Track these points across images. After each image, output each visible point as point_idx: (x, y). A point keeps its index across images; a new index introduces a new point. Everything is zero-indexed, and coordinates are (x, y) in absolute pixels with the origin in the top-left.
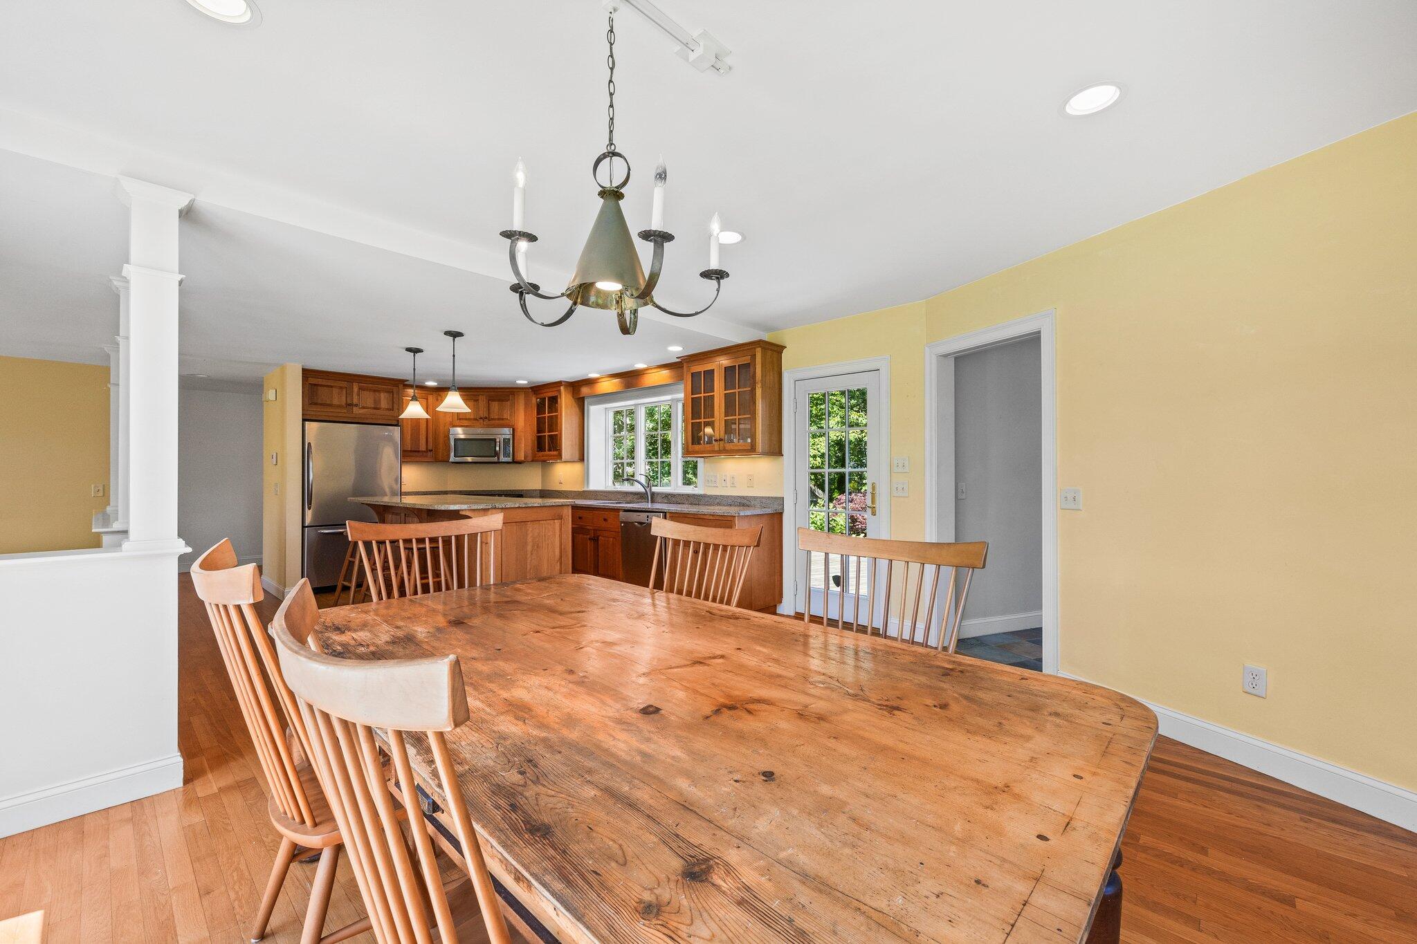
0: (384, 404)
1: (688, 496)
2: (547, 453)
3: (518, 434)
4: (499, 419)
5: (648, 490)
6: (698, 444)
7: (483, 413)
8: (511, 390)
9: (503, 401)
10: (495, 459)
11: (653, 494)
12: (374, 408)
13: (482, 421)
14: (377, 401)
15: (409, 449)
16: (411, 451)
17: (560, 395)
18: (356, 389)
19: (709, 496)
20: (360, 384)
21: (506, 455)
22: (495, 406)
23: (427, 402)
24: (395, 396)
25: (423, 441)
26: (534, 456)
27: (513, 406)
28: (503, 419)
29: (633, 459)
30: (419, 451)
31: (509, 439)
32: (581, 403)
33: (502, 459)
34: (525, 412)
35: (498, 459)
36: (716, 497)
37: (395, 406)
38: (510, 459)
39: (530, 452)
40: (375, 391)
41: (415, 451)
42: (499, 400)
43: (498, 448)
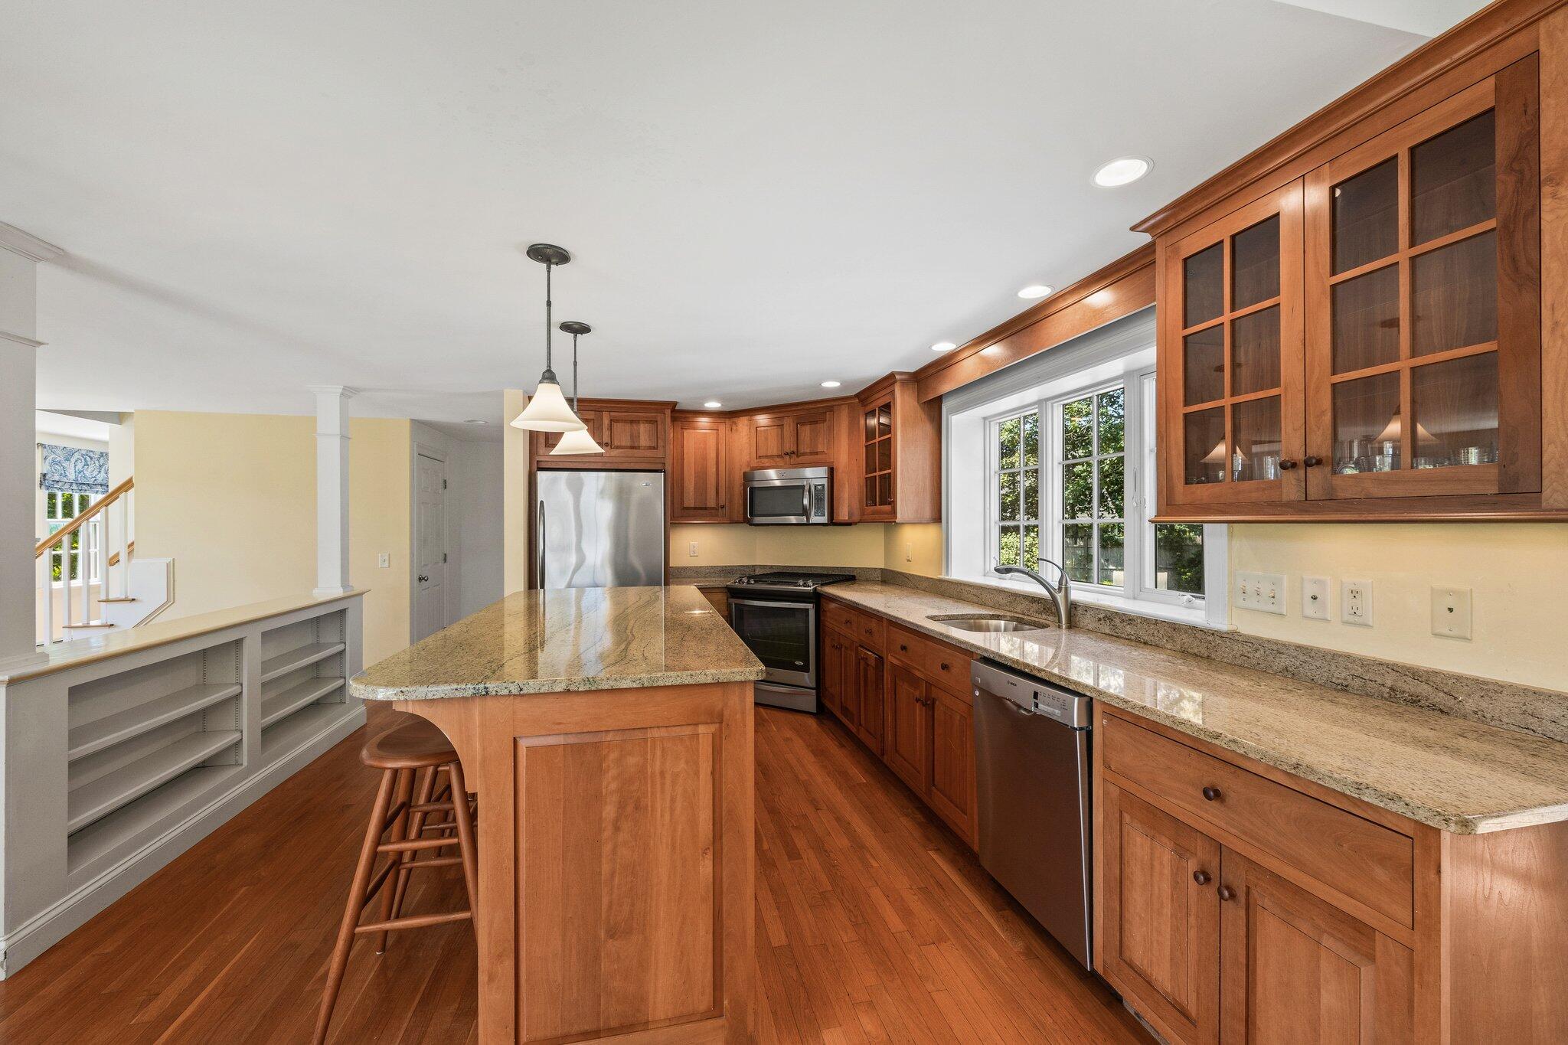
0: (644, 441)
1: (1174, 627)
2: (878, 507)
3: (839, 475)
4: (811, 453)
5: (1060, 597)
6: (1208, 481)
7: (789, 446)
8: (829, 404)
9: (816, 422)
10: (804, 519)
11: (1073, 607)
12: (632, 448)
13: (788, 457)
14: (635, 437)
15: (692, 506)
16: (695, 508)
17: (894, 399)
18: (606, 422)
19: (1247, 641)
20: (612, 414)
21: (819, 511)
22: (806, 431)
23: (718, 435)
24: (659, 427)
25: (712, 493)
26: (863, 513)
27: (831, 429)
28: (817, 453)
29: (1036, 516)
30: (706, 508)
31: (823, 486)
32: (934, 409)
33: (814, 519)
34: (850, 440)
35: (808, 519)
36: (1279, 648)
37: (661, 443)
38: (824, 519)
39: (856, 505)
40: (632, 422)
41: (701, 508)
42: (811, 423)
43: (806, 502)
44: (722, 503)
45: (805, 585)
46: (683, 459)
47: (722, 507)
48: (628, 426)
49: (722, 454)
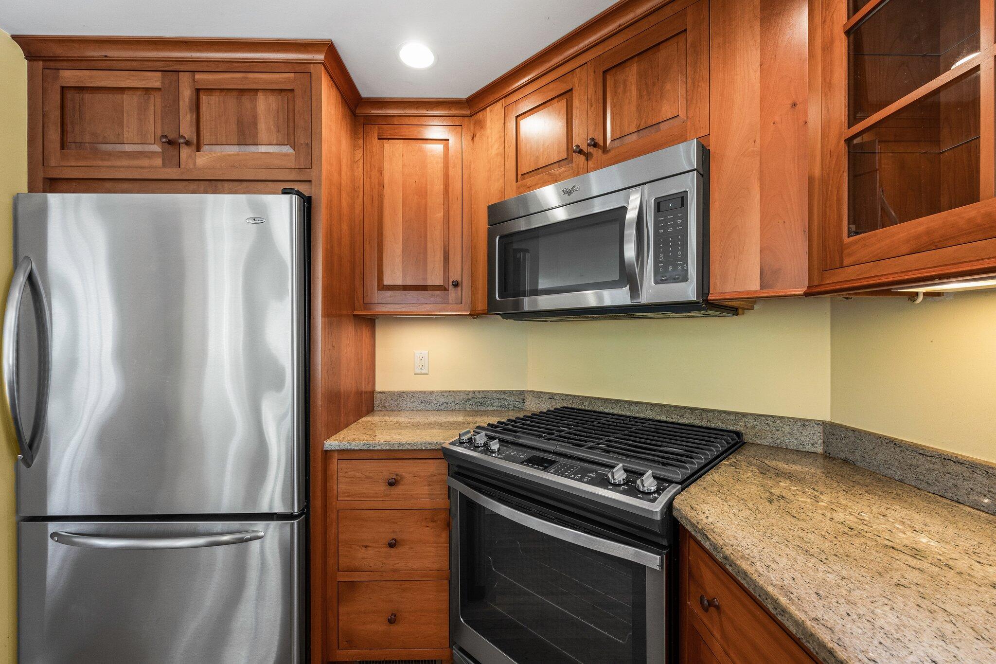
0: (266, 133)
13: (582, 158)
14: (247, 124)
18: (186, 94)
20: (198, 75)
25: (436, 257)
30: (425, 288)
35: (635, 291)
40: (240, 93)
43: (630, 252)
44: (455, 276)
45: (631, 487)
46: (381, 196)
47: (456, 285)
48: (231, 102)
49: (456, 185)
